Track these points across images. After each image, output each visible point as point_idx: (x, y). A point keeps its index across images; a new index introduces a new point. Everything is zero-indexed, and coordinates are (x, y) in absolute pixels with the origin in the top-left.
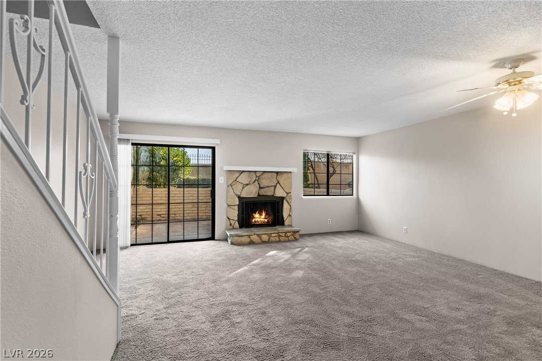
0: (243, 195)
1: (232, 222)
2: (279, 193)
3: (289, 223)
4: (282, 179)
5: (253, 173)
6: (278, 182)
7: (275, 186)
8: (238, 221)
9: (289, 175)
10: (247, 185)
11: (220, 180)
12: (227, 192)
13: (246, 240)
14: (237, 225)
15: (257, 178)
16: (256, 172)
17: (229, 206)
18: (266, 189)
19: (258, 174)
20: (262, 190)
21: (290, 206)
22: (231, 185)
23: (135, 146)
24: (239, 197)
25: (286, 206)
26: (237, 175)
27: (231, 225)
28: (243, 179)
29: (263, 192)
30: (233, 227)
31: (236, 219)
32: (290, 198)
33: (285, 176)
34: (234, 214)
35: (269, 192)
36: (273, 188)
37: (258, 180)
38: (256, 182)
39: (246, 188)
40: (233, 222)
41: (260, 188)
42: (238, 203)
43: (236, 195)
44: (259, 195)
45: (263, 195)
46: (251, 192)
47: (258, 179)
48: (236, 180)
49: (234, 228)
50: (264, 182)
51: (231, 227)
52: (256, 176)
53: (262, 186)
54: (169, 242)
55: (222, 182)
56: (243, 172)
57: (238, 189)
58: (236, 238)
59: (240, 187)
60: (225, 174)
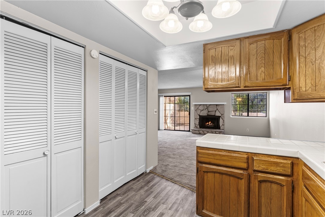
0: (201, 115)
1: (196, 125)
2: (218, 114)
3: (223, 128)
4: (219, 108)
5: (205, 105)
6: (217, 109)
7: (216, 111)
8: (199, 125)
9: (223, 106)
10: (203, 110)
11: (192, 108)
12: (195, 113)
13: (197, 132)
14: (198, 127)
16: (206, 105)
17: (195, 118)
18: (211, 112)
19: (207, 106)
20: (209, 113)
21: (224, 120)
22: (196, 110)
23: (165, 97)
24: (199, 115)
25: (221, 120)
26: (198, 106)
27: (196, 126)
28: (201, 108)
29: (210, 114)
31: (198, 124)
32: (224, 116)
33: (220, 106)
34: (197, 122)
35: (213, 114)
36: (214, 112)
38: (207, 109)
39: (202, 112)
41: (208, 112)
42: (199, 118)
43: (198, 114)
44: (208, 115)
45: (210, 115)
46: (204, 113)
47: (207, 108)
48: (198, 108)
49: (197, 128)
50: (210, 109)
51: (196, 127)
53: (209, 111)
54: (175, 130)
55: (193, 109)
56: (201, 105)
57: (199, 112)
58: (194, 131)
59: (200, 111)
60: (194, 106)
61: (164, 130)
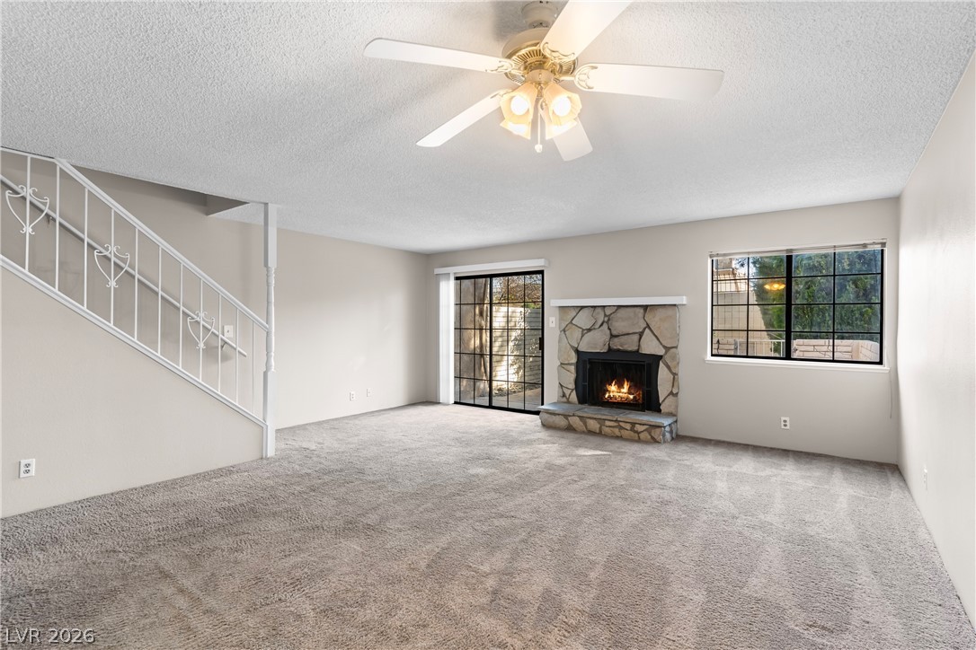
0: (582, 348)
1: (565, 390)
2: (650, 347)
3: (672, 410)
4: (654, 319)
5: (599, 310)
6: (648, 326)
7: (641, 334)
8: (576, 389)
9: (670, 312)
10: (589, 330)
11: (552, 322)
12: (560, 341)
13: (561, 421)
14: (574, 397)
15: (606, 319)
16: (604, 307)
17: (562, 364)
18: (623, 339)
19: (608, 312)
20: (616, 340)
21: (675, 374)
22: (564, 331)
23: (459, 281)
24: (577, 352)
25: (663, 374)
26: (574, 313)
27: (564, 395)
28: (583, 320)
29: (617, 344)
30: (568, 399)
31: (572, 386)
32: (674, 358)
33: (660, 313)
34: (570, 377)
35: (629, 345)
36: (637, 337)
37: (607, 322)
38: (605, 326)
39: (588, 336)
40: (567, 392)
41: (612, 336)
42: (574, 360)
43: (572, 347)
44: (610, 349)
45: (619, 350)
46: (596, 343)
47: (608, 320)
48: (571, 322)
49: (568, 402)
50: (620, 326)
51: (565, 399)
52: (605, 315)
53: (614, 333)
54: (490, 407)
55: (554, 325)
56: (582, 307)
57: (575, 337)
59: (578, 333)
60: (557, 311)
61: (456, 403)
